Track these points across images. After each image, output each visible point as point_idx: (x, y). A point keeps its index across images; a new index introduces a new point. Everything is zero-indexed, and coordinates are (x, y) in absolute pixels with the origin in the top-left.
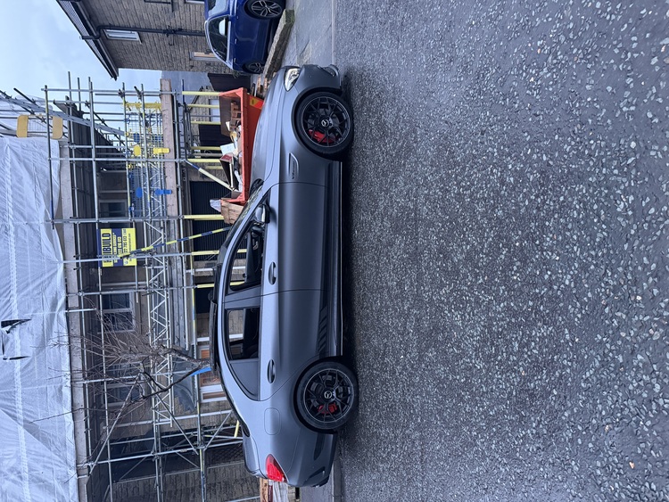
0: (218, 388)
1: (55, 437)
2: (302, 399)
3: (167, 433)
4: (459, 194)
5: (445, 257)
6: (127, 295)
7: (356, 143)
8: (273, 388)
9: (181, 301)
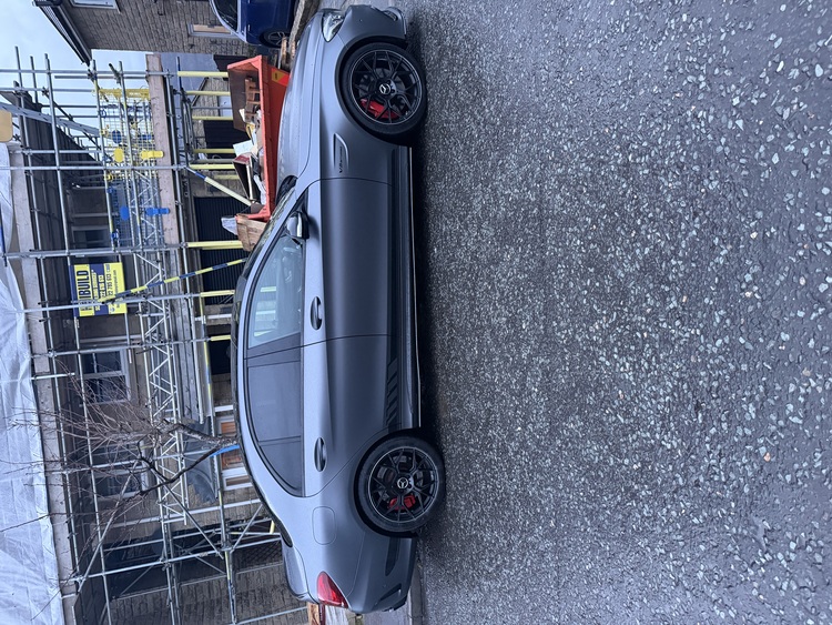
0: (241, 471)
1: (28, 547)
2: (366, 491)
3: (182, 532)
4: (627, 164)
5: (598, 271)
6: (117, 353)
7: (432, 118)
8: (324, 478)
9: (190, 359)
